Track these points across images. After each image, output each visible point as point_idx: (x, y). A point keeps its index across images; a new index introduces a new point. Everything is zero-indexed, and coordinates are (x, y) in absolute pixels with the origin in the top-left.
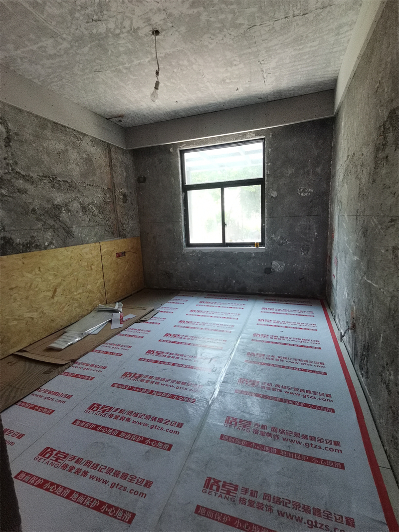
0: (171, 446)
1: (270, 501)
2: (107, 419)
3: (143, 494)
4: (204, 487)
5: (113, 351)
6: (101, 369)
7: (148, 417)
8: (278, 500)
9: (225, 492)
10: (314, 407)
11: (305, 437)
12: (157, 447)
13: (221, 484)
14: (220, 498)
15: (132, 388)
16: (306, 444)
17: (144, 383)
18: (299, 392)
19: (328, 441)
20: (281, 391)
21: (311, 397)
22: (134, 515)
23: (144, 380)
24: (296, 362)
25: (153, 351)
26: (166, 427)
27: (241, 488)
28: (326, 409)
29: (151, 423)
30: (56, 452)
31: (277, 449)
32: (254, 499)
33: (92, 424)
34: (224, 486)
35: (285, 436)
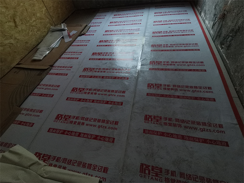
0: (122, 103)
1: (179, 122)
2: (84, 95)
3: (115, 128)
4: (145, 120)
5: (72, 56)
6: (69, 69)
7: (105, 91)
8: (183, 121)
9: (156, 121)
10: (194, 70)
11: (191, 87)
12: (115, 105)
13: (153, 117)
14: (154, 124)
15: (91, 77)
16: (192, 91)
17: (97, 73)
18: (185, 64)
19: (204, 88)
20: (175, 65)
21: (192, 65)
22: (114, 139)
23: (96, 71)
24: (181, 46)
25: (96, 53)
26: (116, 94)
27: (163, 118)
28: (201, 70)
29: (108, 93)
30: (64, 116)
31: (177, 96)
32: (171, 122)
33: (77, 98)
34: (154, 118)
35: (180, 89)
